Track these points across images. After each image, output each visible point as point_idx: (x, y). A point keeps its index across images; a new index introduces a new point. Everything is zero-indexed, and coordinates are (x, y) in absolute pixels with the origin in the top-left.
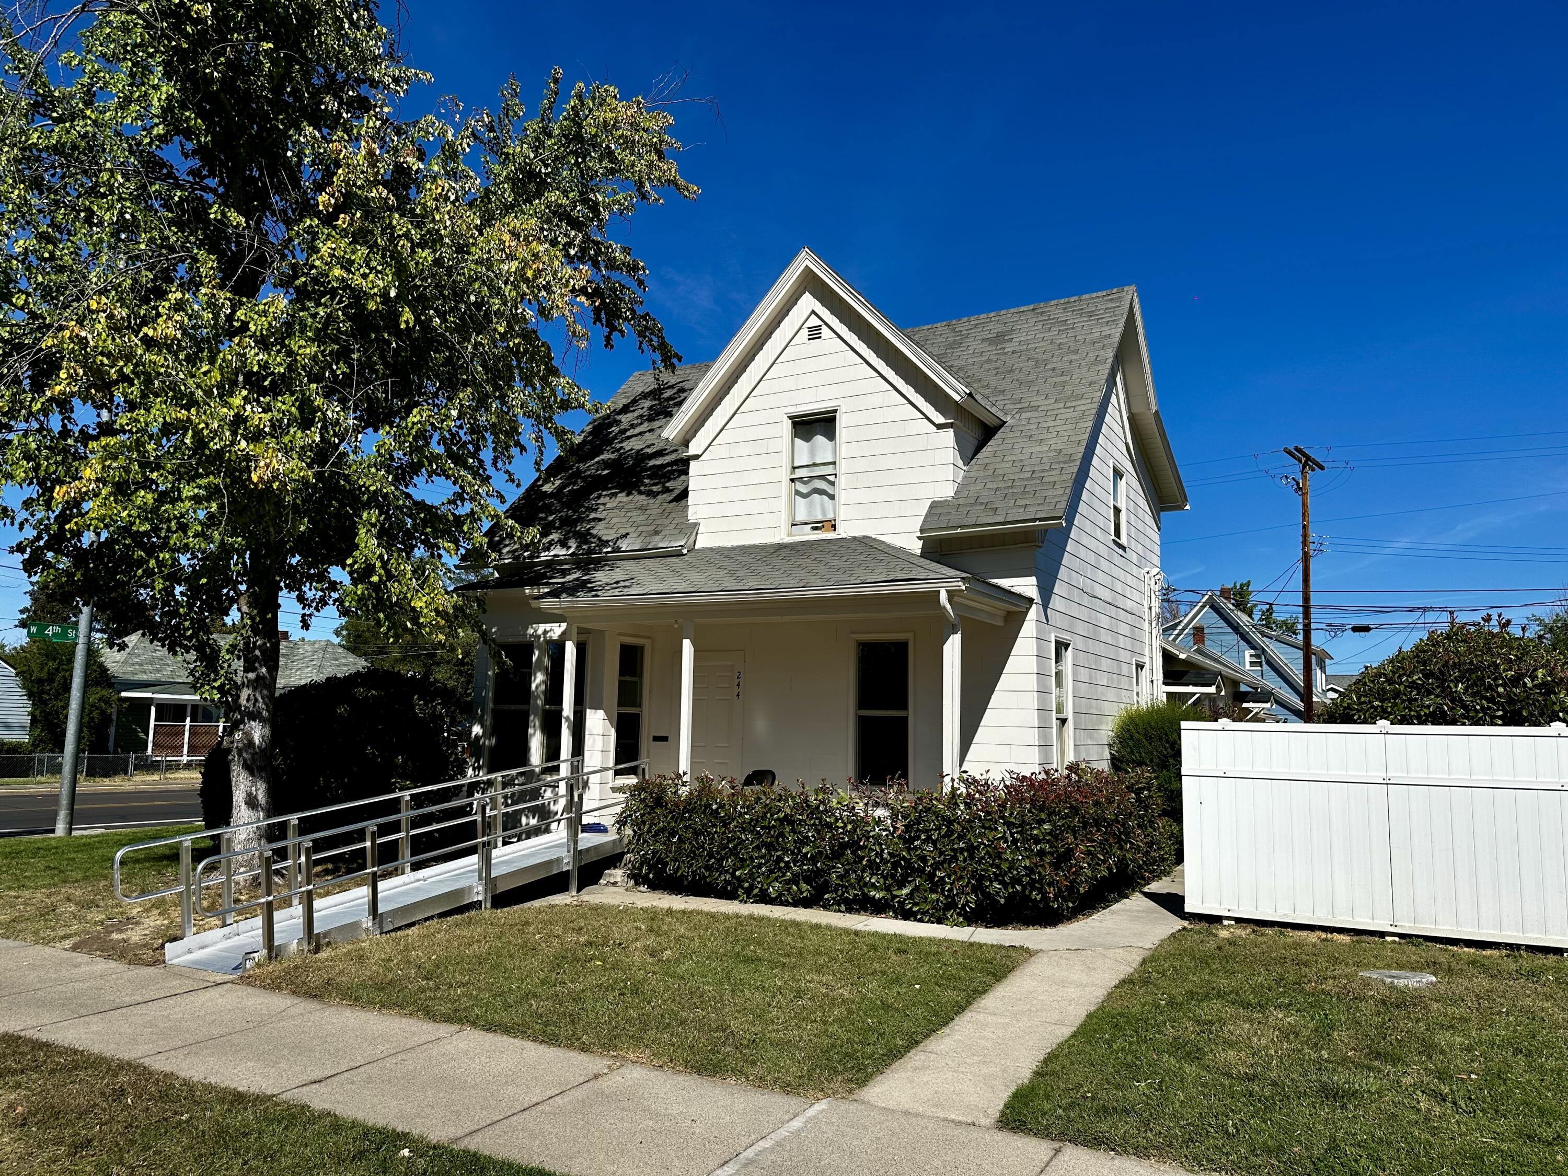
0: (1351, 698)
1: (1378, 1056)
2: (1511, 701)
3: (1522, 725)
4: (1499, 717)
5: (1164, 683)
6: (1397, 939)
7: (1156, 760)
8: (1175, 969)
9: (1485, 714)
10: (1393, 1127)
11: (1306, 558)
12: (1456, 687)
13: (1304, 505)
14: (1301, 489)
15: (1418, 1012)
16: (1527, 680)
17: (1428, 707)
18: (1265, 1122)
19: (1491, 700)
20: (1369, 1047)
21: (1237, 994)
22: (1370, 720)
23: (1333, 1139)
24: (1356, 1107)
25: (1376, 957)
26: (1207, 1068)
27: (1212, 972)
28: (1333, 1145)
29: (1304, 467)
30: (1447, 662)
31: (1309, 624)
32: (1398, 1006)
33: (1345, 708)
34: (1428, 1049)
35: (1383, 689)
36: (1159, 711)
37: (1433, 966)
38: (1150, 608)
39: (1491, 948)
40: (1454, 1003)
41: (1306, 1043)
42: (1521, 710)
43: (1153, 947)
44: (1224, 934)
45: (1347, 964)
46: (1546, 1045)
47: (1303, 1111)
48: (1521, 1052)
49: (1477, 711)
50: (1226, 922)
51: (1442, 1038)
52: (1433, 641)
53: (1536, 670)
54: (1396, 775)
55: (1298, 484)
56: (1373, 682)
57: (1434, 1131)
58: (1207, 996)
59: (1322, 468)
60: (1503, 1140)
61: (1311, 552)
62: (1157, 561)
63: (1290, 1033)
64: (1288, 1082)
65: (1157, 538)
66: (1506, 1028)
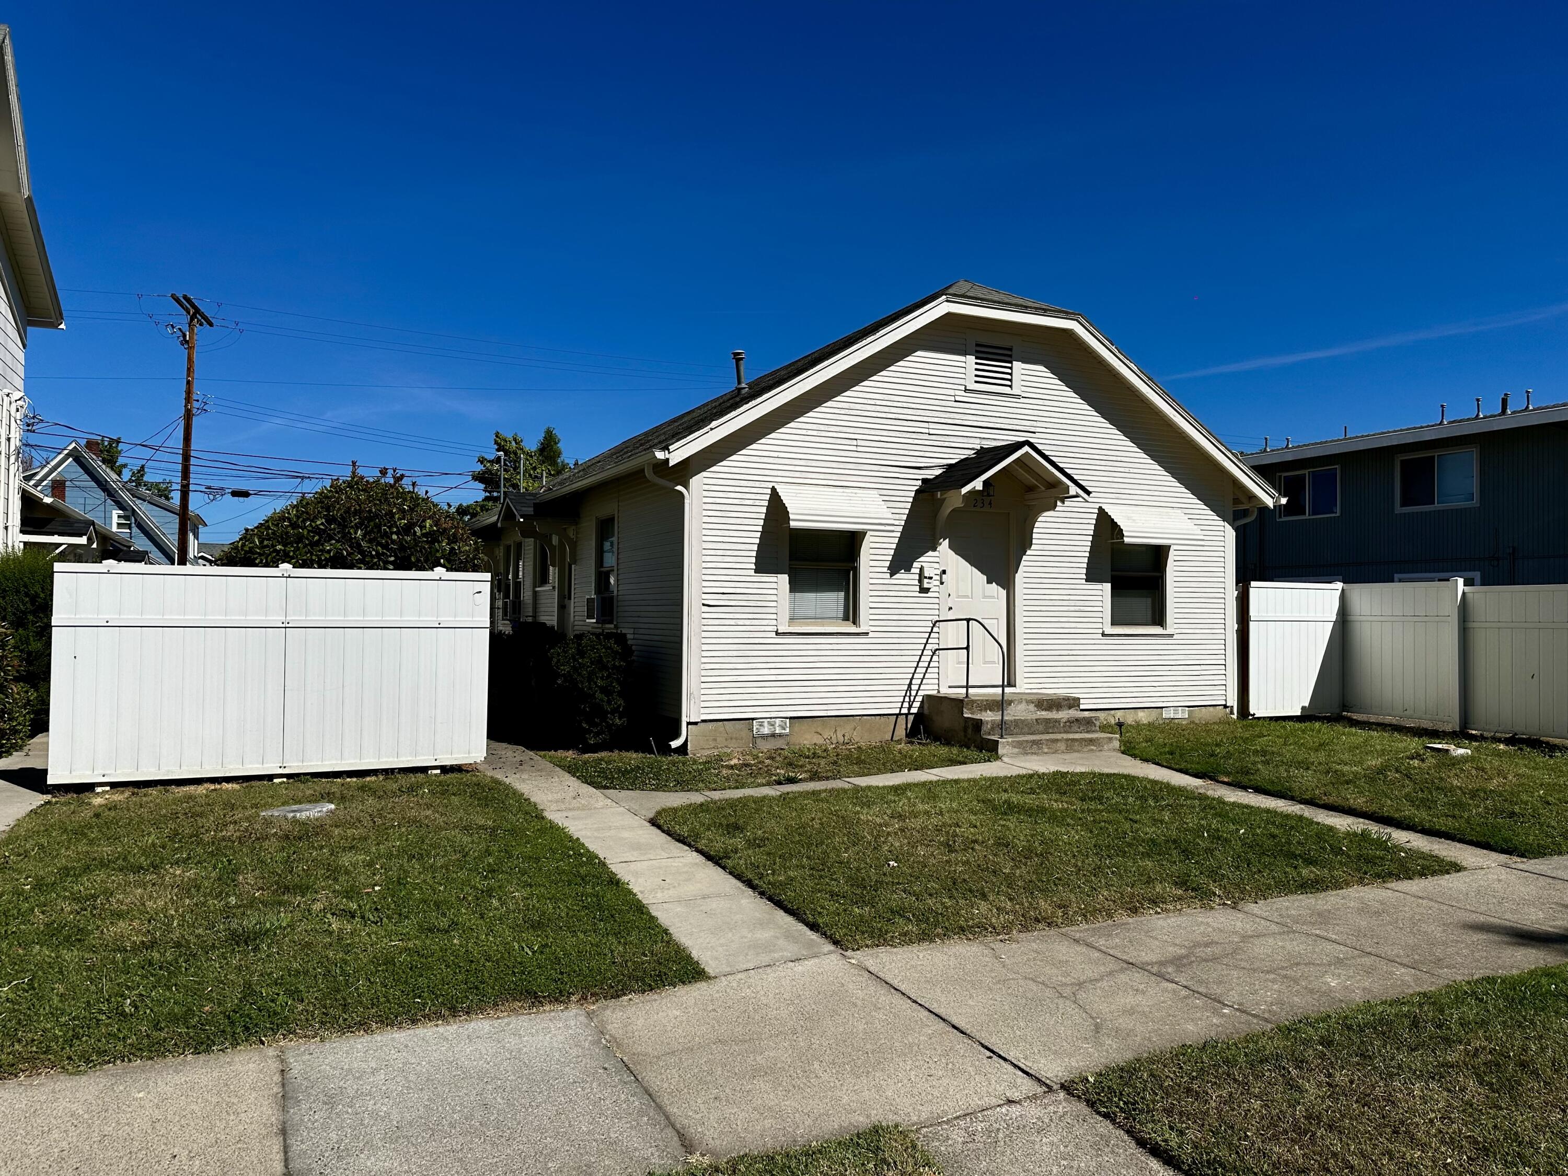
0: (254, 542)
1: (287, 889)
2: (402, 548)
3: (410, 569)
4: (391, 563)
5: (23, 532)
6: (285, 780)
7: (10, 617)
8: (41, 847)
9: (380, 559)
10: (308, 955)
11: (188, 416)
12: (356, 533)
13: (190, 359)
14: (187, 342)
15: (320, 841)
16: (417, 529)
17: (329, 551)
18: (169, 989)
19: (385, 547)
20: (277, 883)
21: (125, 859)
22: (273, 563)
23: (248, 985)
24: (269, 947)
25: (272, 797)
26: (93, 949)
27: (91, 842)
28: (249, 991)
29: (192, 320)
30: (349, 508)
31: (188, 485)
32: (300, 839)
33: (246, 552)
34: (334, 872)
35: (288, 532)
36: (16, 558)
37: (328, 797)
38: (9, 439)
39: (369, 775)
40: (353, 826)
41: (210, 894)
42: (409, 557)
43: (7, 829)
44: (97, 801)
45: (245, 808)
46: (434, 846)
47: (213, 964)
48: (414, 857)
49: (372, 557)
50: (99, 790)
51: (346, 860)
52: (336, 488)
53: (424, 521)
54: (295, 618)
55: (184, 336)
56: (277, 525)
57: (347, 950)
58: (87, 869)
59: (211, 324)
60: (409, 939)
61: (194, 411)
62: (20, 383)
63: (187, 888)
64: (192, 939)
65: (21, 356)
66: (400, 839)
